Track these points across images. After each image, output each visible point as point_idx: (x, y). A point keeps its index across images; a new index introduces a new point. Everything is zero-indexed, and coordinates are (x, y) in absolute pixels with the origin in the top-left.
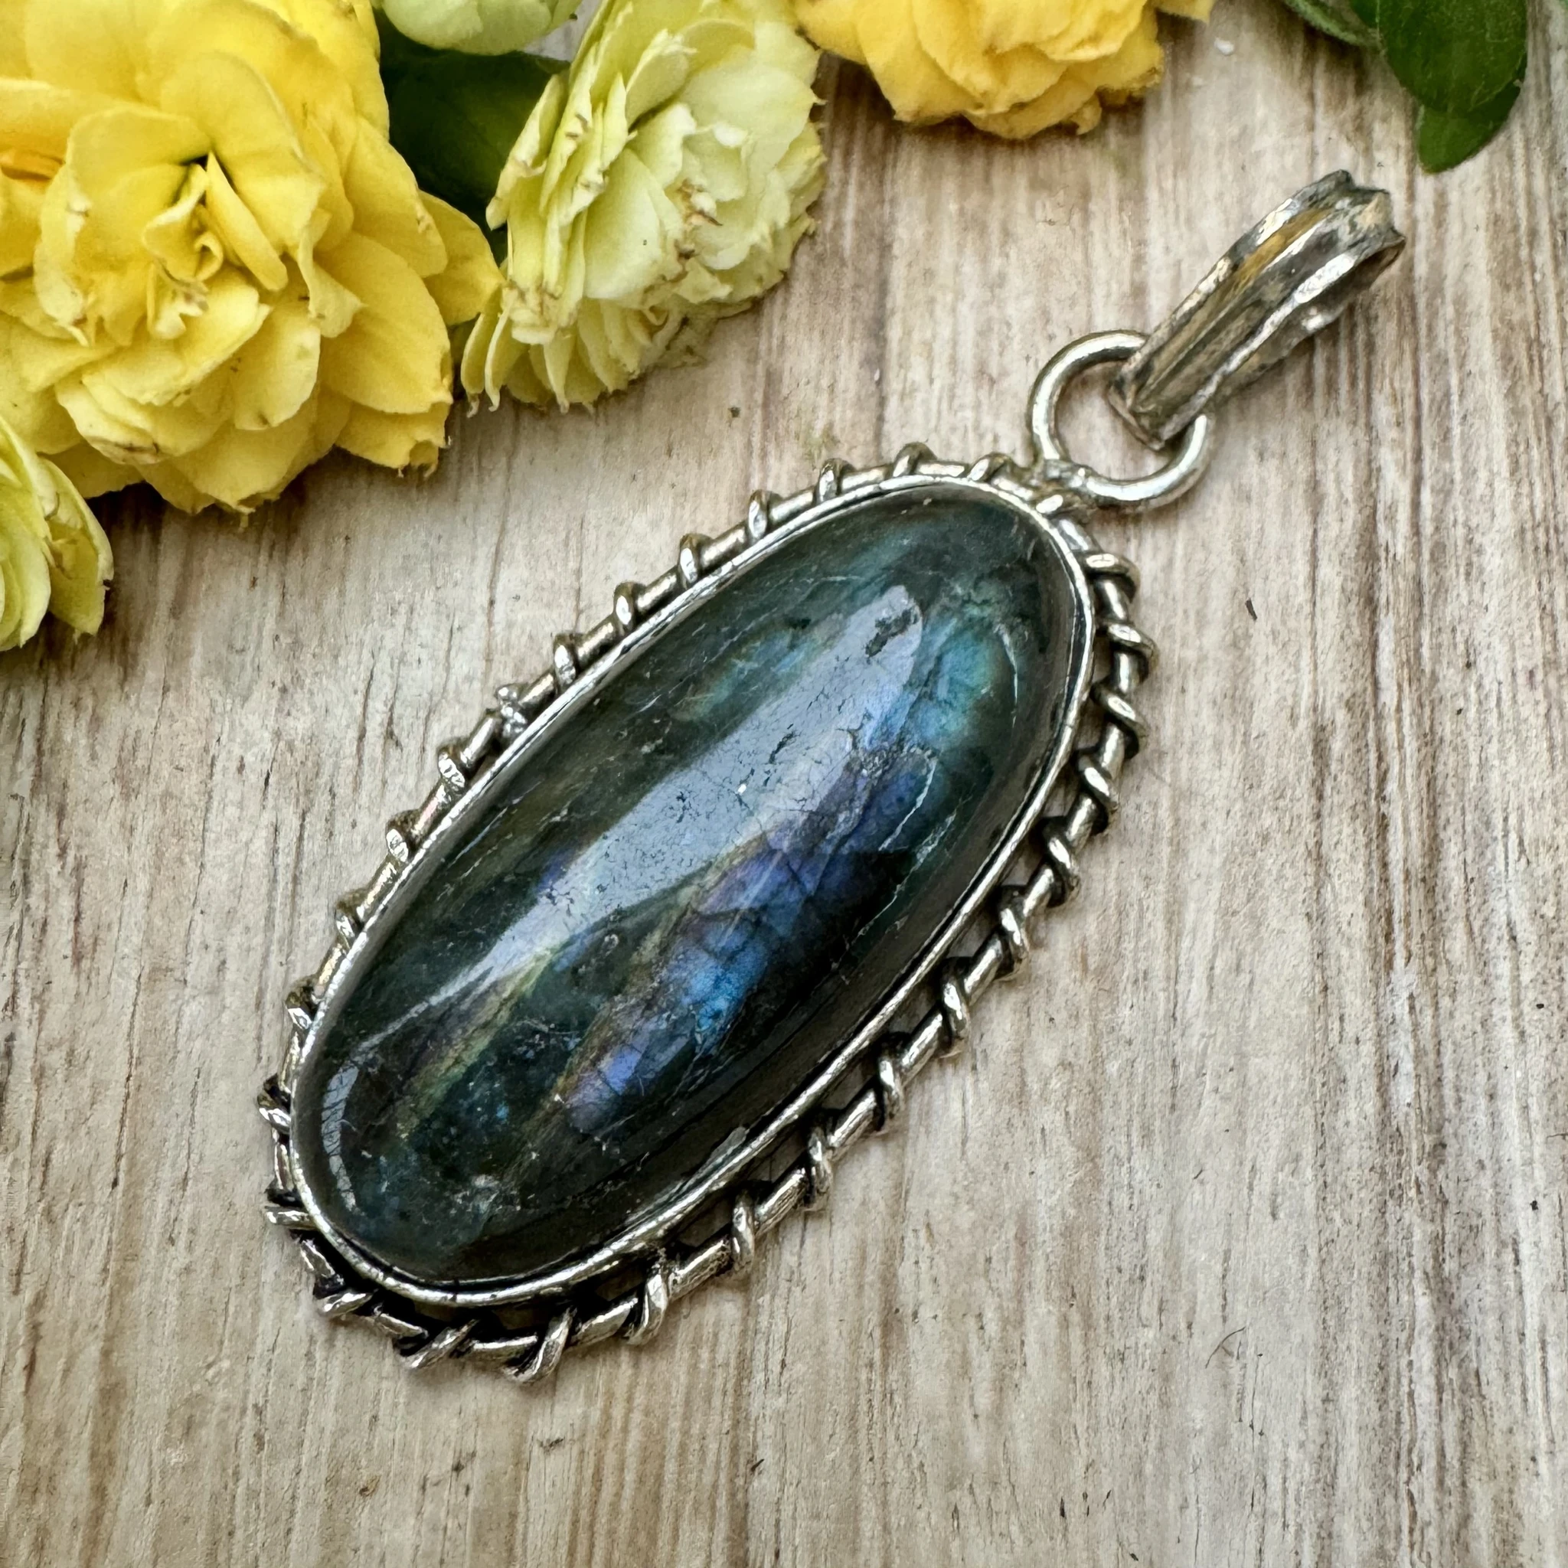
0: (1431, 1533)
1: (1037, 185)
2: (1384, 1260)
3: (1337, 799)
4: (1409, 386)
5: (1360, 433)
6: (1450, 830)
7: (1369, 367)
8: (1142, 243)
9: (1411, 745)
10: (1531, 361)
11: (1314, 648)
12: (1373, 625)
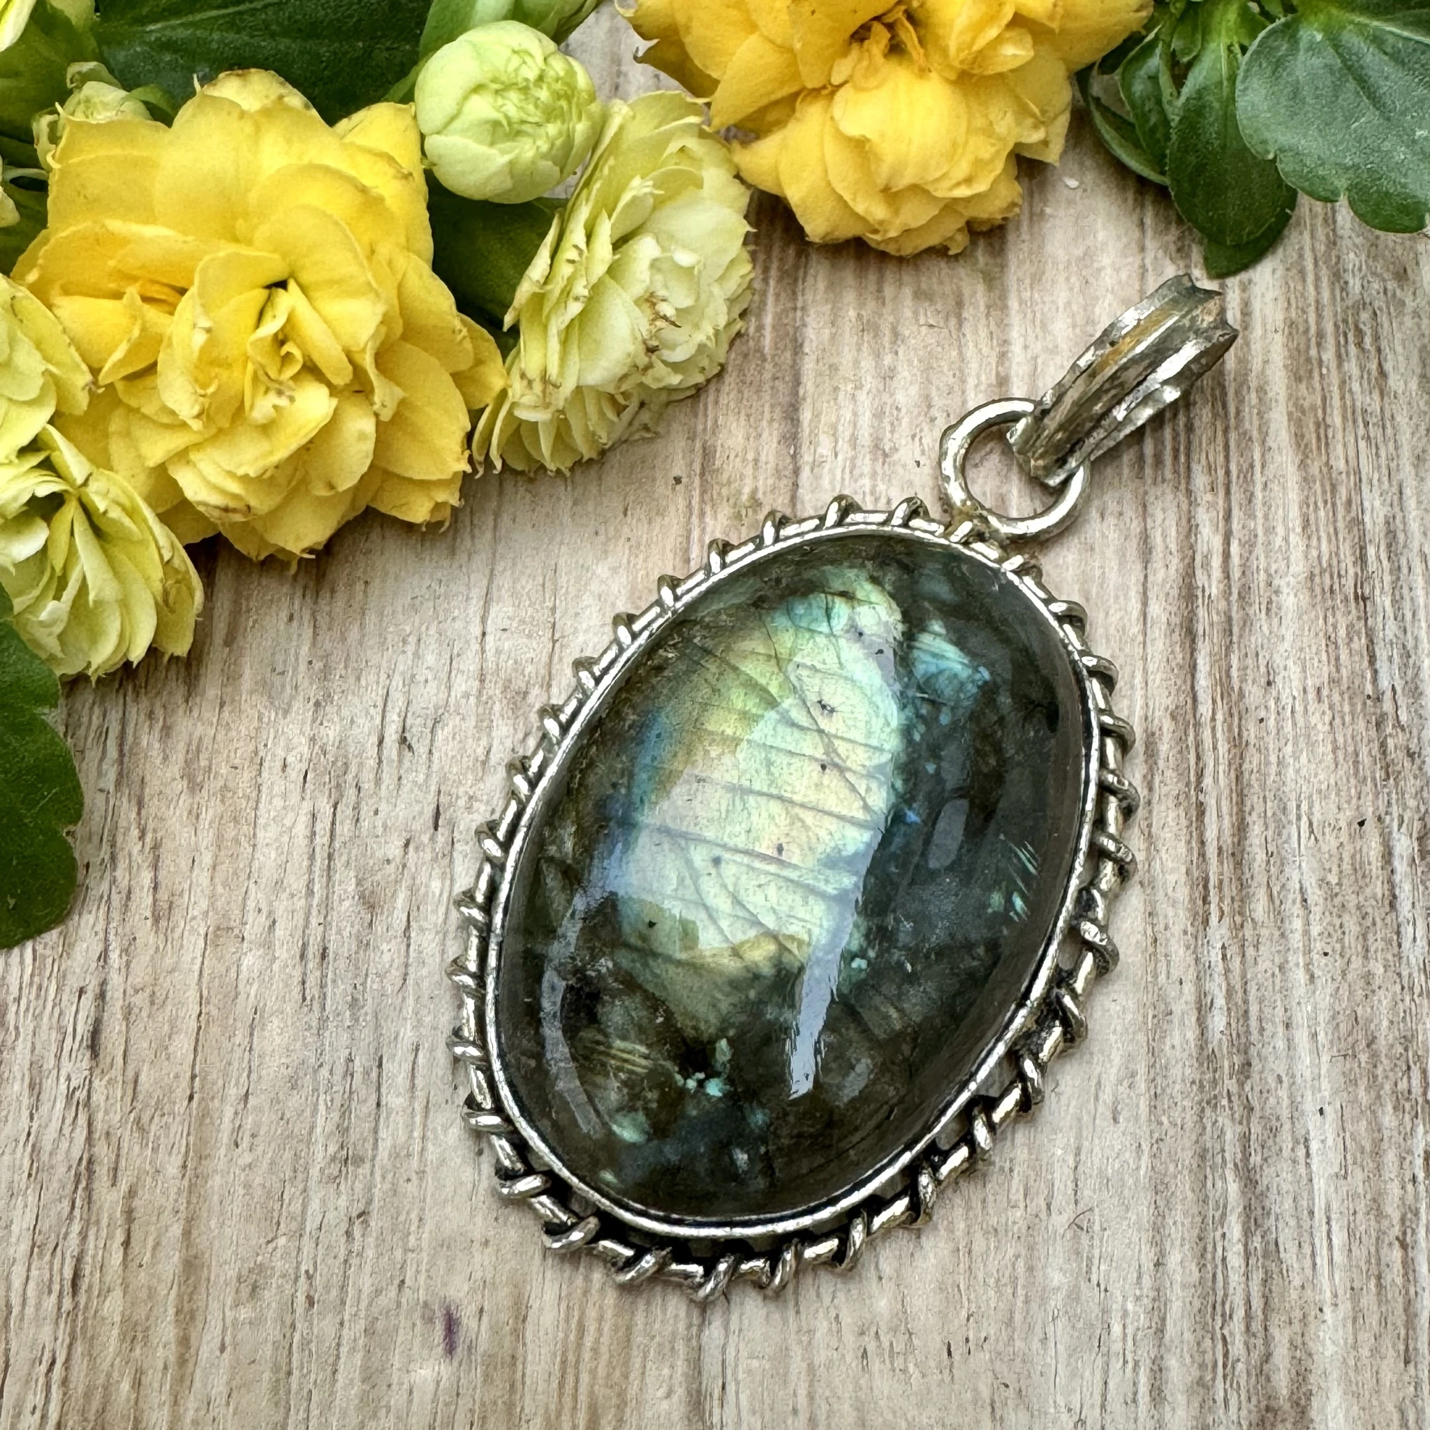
0: (1240, 1366)
1: (921, 295)
2: (1202, 1155)
3: (1165, 790)
4: (1221, 459)
5: (1182, 497)
6: (1254, 815)
7: (1189, 443)
8: (1006, 342)
9: (1223, 748)
10: (1319, 438)
11: (1145, 671)
12: (1193, 651)
